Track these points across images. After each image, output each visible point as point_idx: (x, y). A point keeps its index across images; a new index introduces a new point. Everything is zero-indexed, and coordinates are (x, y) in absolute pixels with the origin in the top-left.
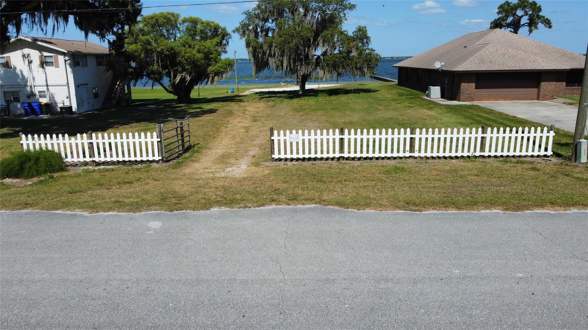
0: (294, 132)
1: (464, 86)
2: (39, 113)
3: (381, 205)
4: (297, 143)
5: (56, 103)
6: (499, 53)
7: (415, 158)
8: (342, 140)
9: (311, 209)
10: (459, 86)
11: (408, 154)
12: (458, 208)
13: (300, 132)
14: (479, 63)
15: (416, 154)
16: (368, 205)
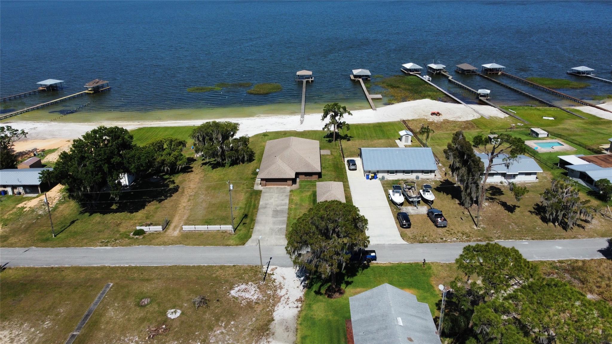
1: (262, 182)
5: (121, 183)
14: (267, 174)
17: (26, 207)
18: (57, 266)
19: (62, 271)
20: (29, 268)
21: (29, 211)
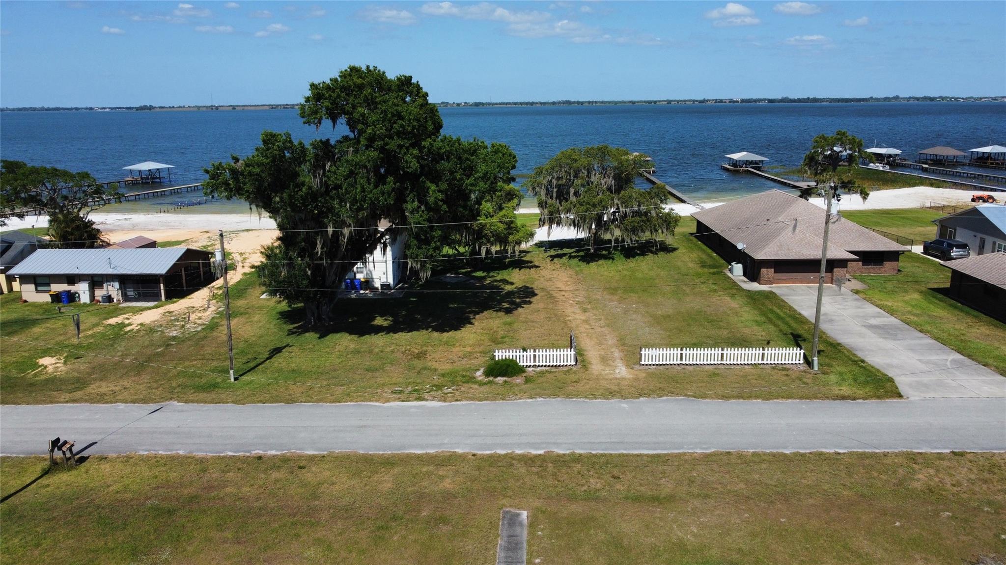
0: (654, 349)
1: (764, 271)
2: (359, 288)
3: (712, 398)
4: (656, 356)
5: (372, 279)
6: (796, 238)
7: (724, 364)
8: (681, 354)
9: (682, 399)
10: (760, 271)
11: (719, 362)
12: (744, 399)
13: (658, 349)
14: (778, 251)
15: (724, 362)
16: (706, 397)
17: (130, 324)
18: (274, 452)
19: (301, 468)
20: (173, 458)
21: (138, 331)
